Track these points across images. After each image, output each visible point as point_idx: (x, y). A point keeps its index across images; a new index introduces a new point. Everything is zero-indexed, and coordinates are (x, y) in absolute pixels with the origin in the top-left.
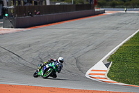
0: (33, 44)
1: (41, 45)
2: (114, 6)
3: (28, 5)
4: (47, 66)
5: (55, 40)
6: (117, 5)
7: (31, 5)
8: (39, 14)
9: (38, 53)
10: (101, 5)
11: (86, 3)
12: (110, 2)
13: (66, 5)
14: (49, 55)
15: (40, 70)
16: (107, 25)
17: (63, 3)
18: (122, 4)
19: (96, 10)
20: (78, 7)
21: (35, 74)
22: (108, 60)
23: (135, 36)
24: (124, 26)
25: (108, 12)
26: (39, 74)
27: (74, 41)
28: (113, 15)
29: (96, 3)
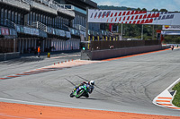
7: (105, 40)
9: (111, 82)
10: (167, 41)
11: (153, 39)
12: (175, 39)
14: (121, 84)
16: (172, 58)
17: (134, 39)
19: (163, 45)
20: (147, 43)
22: (173, 89)
29: (163, 39)
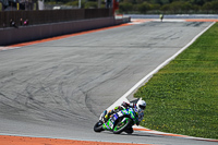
0: (17, 71)
1: (30, 73)
2: (144, 11)
3: (10, 9)
4: (120, 114)
5: (51, 65)
6: (150, 9)
7: (14, 9)
8: (27, 24)
9: (26, 84)
10: (124, 10)
11: (100, 6)
12: (139, 6)
13: (70, 10)
14: (43, 88)
15: (106, 120)
18: (158, 8)
19: (117, 17)
21: (97, 125)
22: (135, 96)
23: (177, 57)
24: (160, 43)
25: (136, 21)
26: (104, 126)
27: (82, 66)
28: (144, 25)
29: (116, 6)
